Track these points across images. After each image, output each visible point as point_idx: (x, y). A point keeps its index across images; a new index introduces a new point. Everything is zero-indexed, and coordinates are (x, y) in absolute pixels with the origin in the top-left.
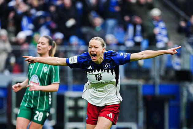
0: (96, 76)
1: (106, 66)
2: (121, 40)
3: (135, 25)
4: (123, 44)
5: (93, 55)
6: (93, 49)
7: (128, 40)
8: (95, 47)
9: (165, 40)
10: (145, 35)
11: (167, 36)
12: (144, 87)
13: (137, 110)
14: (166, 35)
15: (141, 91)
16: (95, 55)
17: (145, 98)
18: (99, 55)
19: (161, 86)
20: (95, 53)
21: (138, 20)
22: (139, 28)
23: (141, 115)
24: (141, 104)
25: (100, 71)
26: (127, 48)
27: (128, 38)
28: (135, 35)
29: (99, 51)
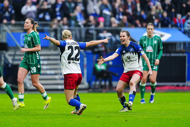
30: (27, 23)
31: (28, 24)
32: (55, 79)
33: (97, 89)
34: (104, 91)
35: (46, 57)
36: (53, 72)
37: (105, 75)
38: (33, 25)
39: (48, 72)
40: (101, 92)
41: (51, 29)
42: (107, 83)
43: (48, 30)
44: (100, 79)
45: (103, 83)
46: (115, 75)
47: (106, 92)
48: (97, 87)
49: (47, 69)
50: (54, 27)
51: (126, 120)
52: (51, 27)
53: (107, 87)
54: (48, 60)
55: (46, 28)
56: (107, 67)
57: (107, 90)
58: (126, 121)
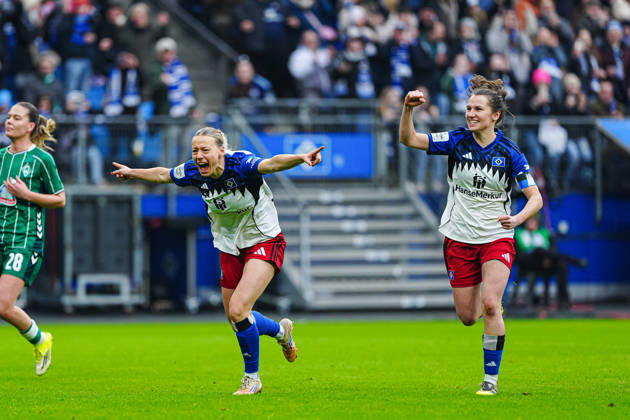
0: (215, 201)
1: (230, 183)
2: (98, 103)
3: (124, 72)
4: (101, 111)
5: (201, 166)
6: (200, 154)
7: (111, 103)
8: (204, 150)
9: (189, 101)
10: (147, 91)
11: (192, 93)
12: (144, 199)
13: (131, 248)
14: (188, 91)
15: (138, 209)
16: (207, 165)
17: (146, 223)
18: (214, 164)
19: (180, 198)
20: (204, 161)
21: (130, 60)
22: (132, 77)
23: (139, 257)
24: (138, 235)
25: (223, 193)
26: (109, 118)
27: (109, 99)
28: (124, 92)
29: (213, 157)
30: (16, 118)
31: (20, 123)
32: (390, 278)
33: (523, 306)
34: (543, 312)
35: (365, 210)
36: (384, 255)
37: (546, 263)
38: (33, 125)
39: (371, 255)
40: (532, 316)
41: (378, 122)
42: (553, 289)
43: (369, 126)
44: (531, 277)
45: (539, 289)
46: (576, 264)
47: (550, 316)
48: (520, 301)
49: (366, 247)
50: (389, 115)
51: (612, 401)
52: (378, 114)
53: (552, 302)
54: (371, 217)
55: (364, 120)
56: (551, 240)
57: (553, 310)
58: (612, 405)
